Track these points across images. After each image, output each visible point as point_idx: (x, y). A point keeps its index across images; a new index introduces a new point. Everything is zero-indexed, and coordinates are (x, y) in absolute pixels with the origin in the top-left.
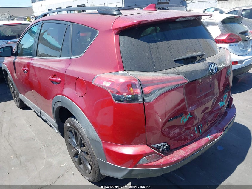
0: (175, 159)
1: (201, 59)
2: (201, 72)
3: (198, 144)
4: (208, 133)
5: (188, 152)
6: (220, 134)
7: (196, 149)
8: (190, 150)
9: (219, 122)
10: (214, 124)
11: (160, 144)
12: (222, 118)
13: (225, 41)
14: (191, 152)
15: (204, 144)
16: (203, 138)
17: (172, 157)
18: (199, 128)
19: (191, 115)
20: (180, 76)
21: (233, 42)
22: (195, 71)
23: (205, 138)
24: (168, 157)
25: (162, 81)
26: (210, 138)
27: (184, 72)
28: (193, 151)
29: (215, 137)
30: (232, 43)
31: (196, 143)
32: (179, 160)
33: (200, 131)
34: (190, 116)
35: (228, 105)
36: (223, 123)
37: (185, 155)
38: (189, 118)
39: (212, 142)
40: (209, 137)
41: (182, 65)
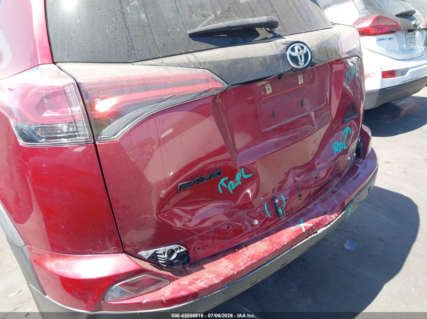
0: (202, 284)
1: (271, 35)
2: (261, 63)
3: (272, 243)
4: (302, 215)
5: (242, 264)
6: (333, 216)
7: (262, 255)
8: (248, 259)
9: (335, 189)
10: (321, 194)
11: (161, 250)
12: (343, 181)
13: (369, 31)
14: (249, 263)
15: (285, 243)
16: (286, 227)
17: (196, 280)
18: (275, 204)
19: (246, 174)
20: (200, 71)
21: (383, 32)
22: (246, 60)
23: (293, 228)
24: (185, 281)
25: (145, 85)
26: (305, 227)
27: (212, 61)
28: (254, 261)
29: (318, 226)
30: (381, 34)
31: (266, 241)
32: (212, 288)
33: (280, 211)
34: (245, 177)
35: (358, 151)
36: (343, 191)
37: (232, 272)
38: (242, 179)
39: (310, 237)
40: (303, 226)
41: (214, 46)
